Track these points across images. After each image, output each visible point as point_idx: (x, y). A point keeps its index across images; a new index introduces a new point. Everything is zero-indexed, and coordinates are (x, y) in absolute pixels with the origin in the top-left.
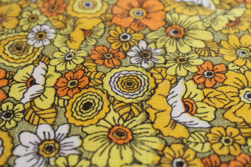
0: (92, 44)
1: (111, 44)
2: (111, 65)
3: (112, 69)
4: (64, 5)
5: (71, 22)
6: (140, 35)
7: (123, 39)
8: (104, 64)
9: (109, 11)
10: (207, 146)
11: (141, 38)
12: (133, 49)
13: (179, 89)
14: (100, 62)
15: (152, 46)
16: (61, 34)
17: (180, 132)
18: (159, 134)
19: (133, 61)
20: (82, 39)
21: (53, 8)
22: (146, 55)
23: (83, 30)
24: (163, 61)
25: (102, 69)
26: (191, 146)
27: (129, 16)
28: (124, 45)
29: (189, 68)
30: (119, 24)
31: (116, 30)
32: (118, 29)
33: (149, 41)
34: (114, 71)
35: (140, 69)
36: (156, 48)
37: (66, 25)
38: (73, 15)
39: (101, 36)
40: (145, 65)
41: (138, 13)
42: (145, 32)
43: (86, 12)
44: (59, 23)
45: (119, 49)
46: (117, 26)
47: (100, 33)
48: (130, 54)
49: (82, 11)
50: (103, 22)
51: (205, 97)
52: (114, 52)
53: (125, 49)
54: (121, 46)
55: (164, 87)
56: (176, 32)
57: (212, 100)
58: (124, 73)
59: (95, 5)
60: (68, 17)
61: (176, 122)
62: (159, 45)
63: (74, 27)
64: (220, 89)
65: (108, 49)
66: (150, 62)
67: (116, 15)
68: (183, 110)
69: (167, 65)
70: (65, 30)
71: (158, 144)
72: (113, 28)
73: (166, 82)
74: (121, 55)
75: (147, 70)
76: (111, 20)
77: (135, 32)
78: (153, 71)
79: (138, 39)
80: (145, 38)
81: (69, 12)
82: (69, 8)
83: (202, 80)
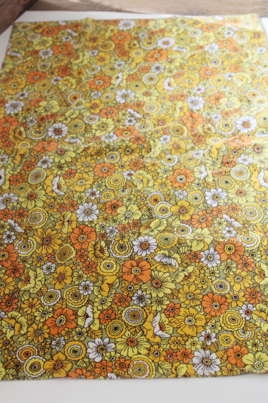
0: (114, 292)
1: (123, 292)
2: (124, 306)
3: (125, 308)
4: (95, 265)
5: (100, 277)
6: (138, 286)
7: (129, 289)
8: (121, 305)
9: (121, 271)
10: (168, 346)
11: (138, 288)
12: (135, 295)
13: (158, 318)
14: (119, 304)
15: (144, 293)
16: (96, 286)
17: (157, 339)
18: (148, 341)
19: (135, 302)
20: (108, 290)
21: (89, 267)
22: (141, 299)
23: (108, 284)
24: (150, 302)
25: (120, 308)
26: (162, 346)
27: (131, 273)
28: (130, 293)
29: (162, 306)
30: (126, 279)
31: (125, 283)
32: (126, 282)
33: (143, 290)
34: (127, 309)
35: (139, 307)
36: (146, 295)
37: (98, 280)
38: (101, 273)
39: (118, 287)
40: (141, 305)
41: (136, 271)
42: (140, 284)
43: (108, 271)
44: (94, 278)
45: (127, 295)
46: (126, 280)
47: (117, 285)
48: (134, 298)
49: (106, 271)
50: (118, 278)
51: (169, 322)
52: (126, 297)
53: (131, 295)
54: (129, 294)
55: (150, 317)
56: (157, 284)
57: (172, 323)
58: (131, 309)
59: (112, 266)
60: (98, 274)
61: (156, 335)
62: (148, 292)
63: (103, 282)
64: (176, 317)
65: (122, 295)
66: (143, 303)
67: (125, 273)
68: (159, 329)
69: (152, 305)
70: (98, 283)
71: (148, 346)
72: (123, 282)
73: (152, 314)
74: (129, 299)
75: (142, 308)
76: (122, 277)
77: (135, 285)
78: (145, 308)
79: (137, 289)
80: (140, 288)
81: (99, 271)
82: (98, 268)
83: (168, 313)
